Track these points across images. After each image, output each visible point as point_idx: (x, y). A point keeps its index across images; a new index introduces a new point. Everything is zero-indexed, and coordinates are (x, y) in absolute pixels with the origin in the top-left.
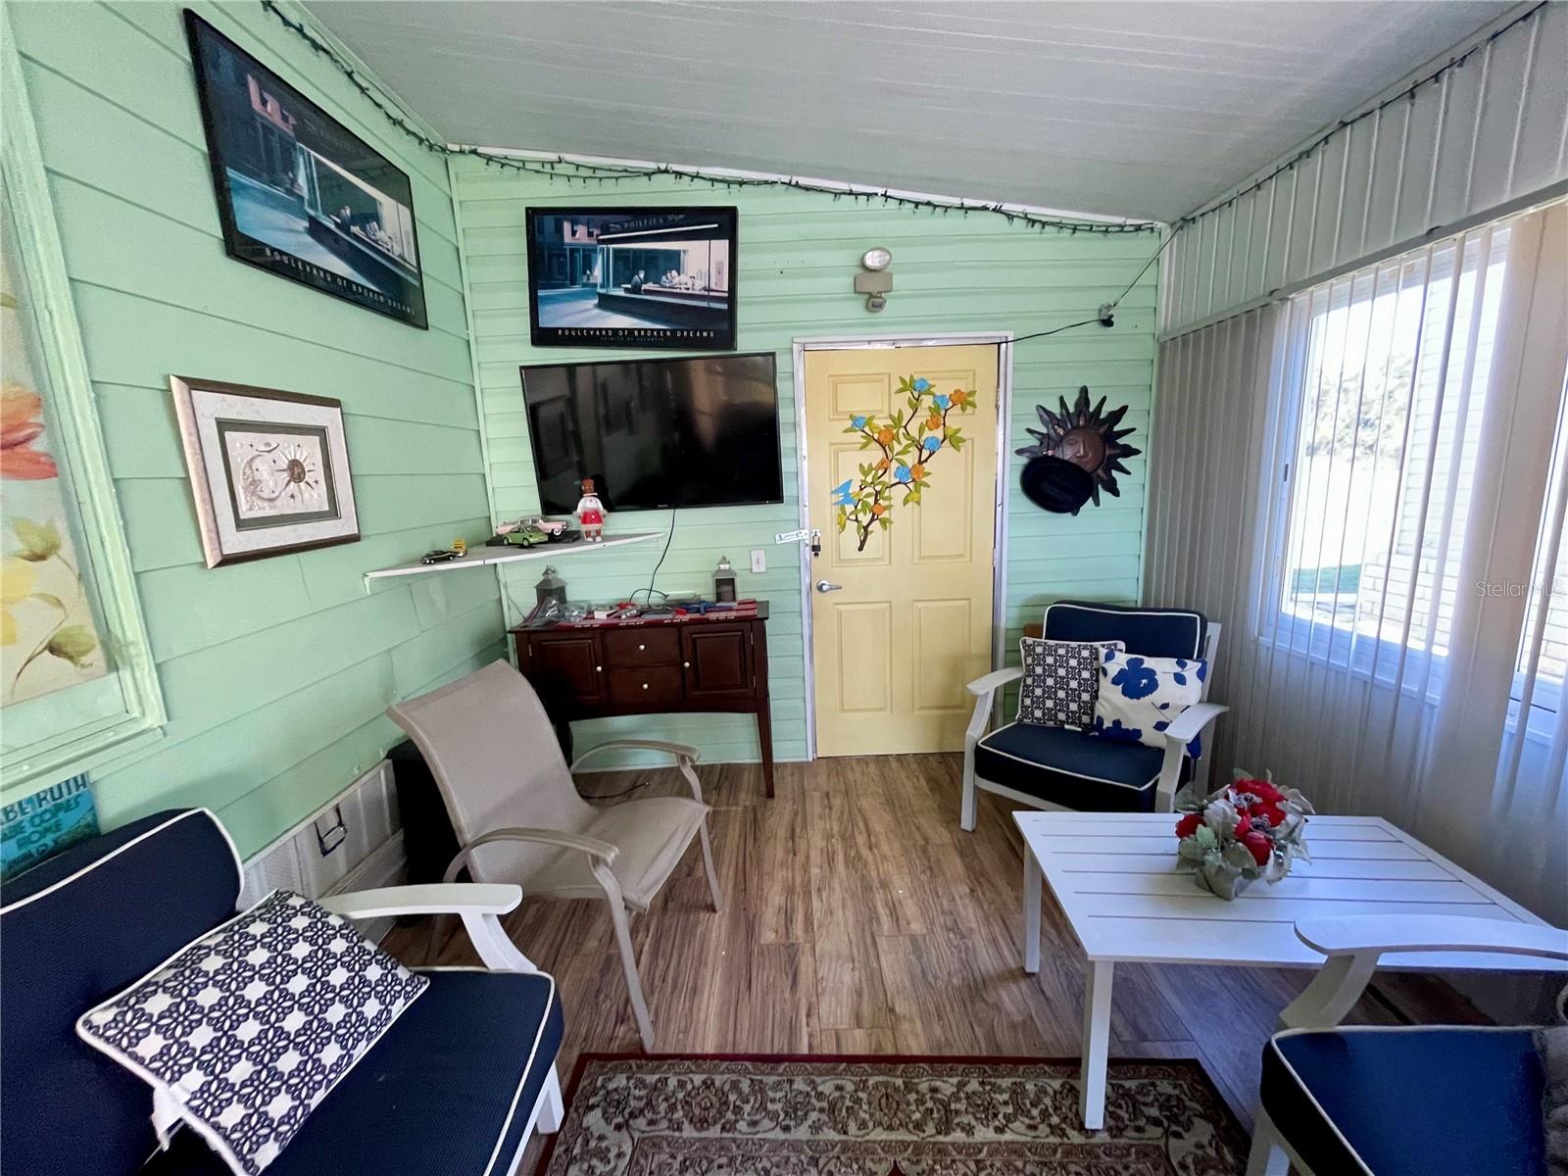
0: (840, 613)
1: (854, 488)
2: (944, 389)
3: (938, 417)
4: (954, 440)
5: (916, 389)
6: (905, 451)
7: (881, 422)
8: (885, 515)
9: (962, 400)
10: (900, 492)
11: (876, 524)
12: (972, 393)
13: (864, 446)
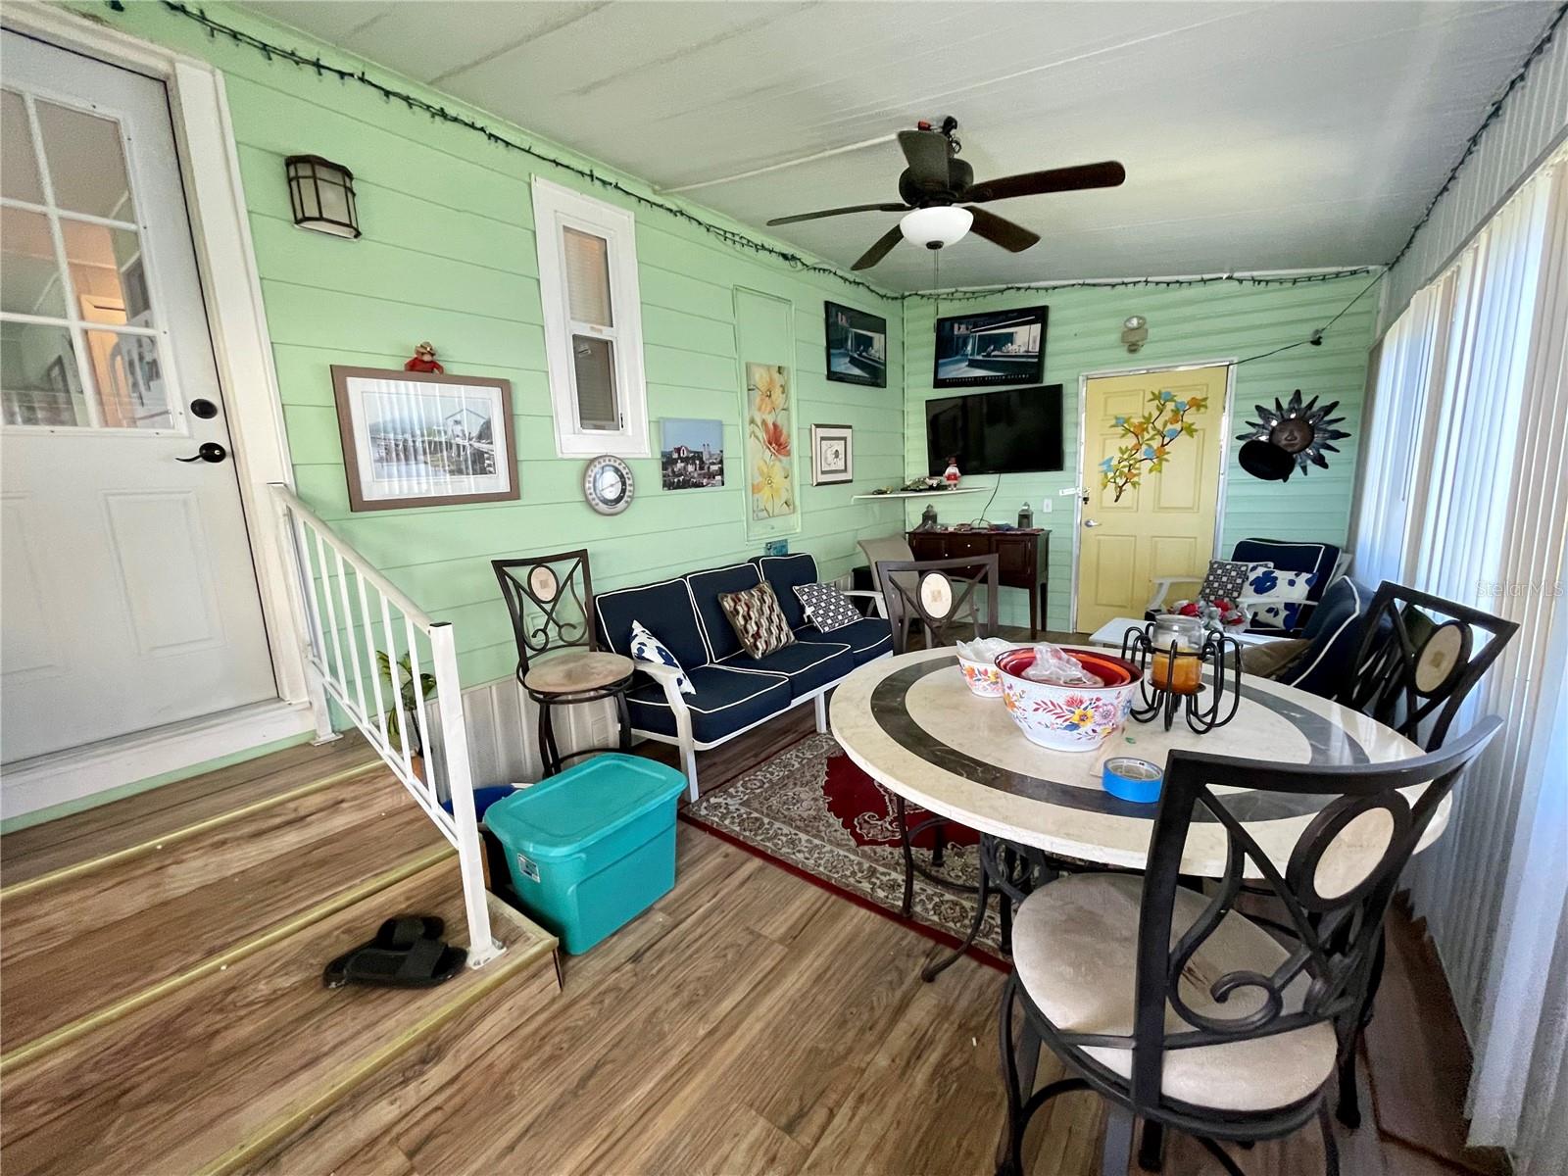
0: (1099, 541)
1: (1114, 462)
2: (1183, 398)
3: (1177, 415)
4: (1190, 430)
5: (1161, 398)
6: (1152, 438)
7: (1136, 421)
8: (1136, 479)
9: (1198, 404)
10: (1148, 464)
11: (1129, 485)
12: (1205, 399)
13: (1123, 436)
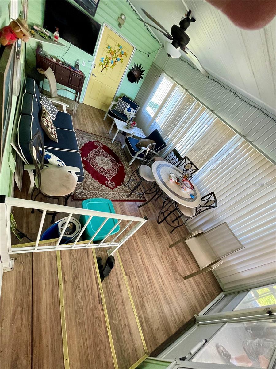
0: (94, 81)
1: (104, 60)
2: (124, 50)
3: (121, 55)
4: (121, 60)
6: (114, 58)
7: (113, 50)
8: (107, 67)
10: (111, 65)
11: (105, 68)
13: (108, 53)
